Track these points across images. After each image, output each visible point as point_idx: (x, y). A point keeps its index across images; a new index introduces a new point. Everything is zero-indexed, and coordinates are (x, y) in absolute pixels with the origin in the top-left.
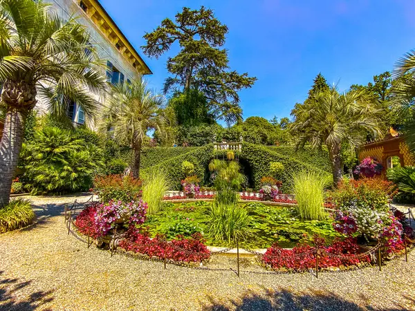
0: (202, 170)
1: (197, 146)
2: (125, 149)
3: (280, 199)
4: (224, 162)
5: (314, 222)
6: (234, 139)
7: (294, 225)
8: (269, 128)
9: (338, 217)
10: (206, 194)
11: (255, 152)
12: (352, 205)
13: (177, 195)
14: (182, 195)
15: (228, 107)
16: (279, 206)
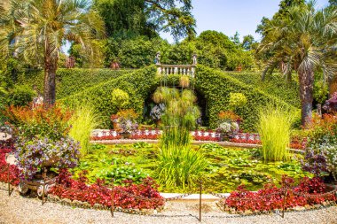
0: (140, 101)
1: (132, 67)
2: (31, 71)
3: (240, 138)
4: (175, 91)
5: (279, 164)
6: (184, 60)
7: (257, 168)
8: (229, 47)
9: (308, 156)
10: (147, 134)
11: (212, 79)
12: (324, 142)
13: (108, 134)
14: (115, 134)
15: (176, 14)
16: (238, 147)
